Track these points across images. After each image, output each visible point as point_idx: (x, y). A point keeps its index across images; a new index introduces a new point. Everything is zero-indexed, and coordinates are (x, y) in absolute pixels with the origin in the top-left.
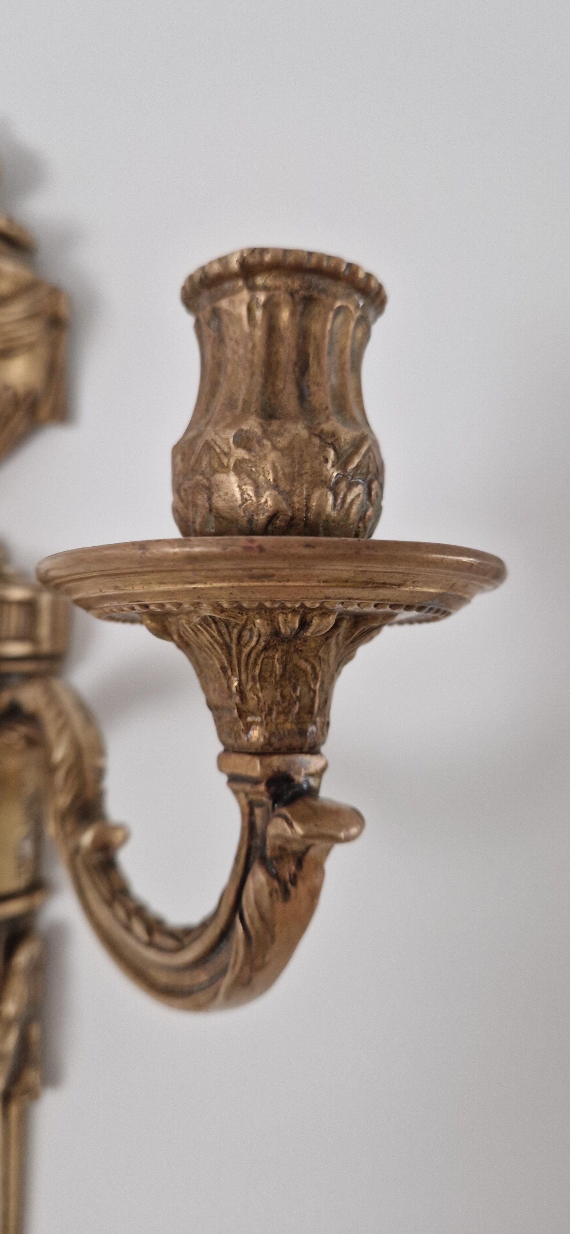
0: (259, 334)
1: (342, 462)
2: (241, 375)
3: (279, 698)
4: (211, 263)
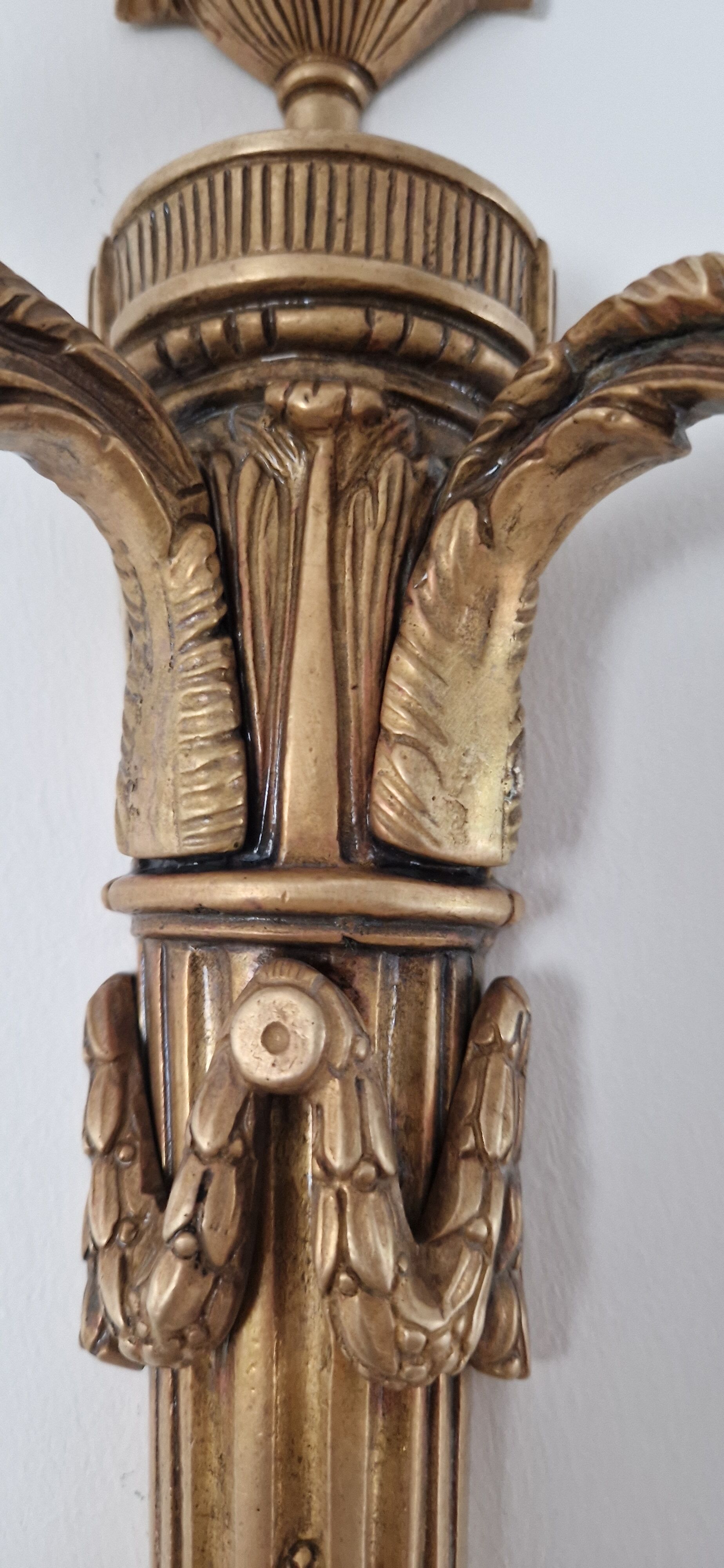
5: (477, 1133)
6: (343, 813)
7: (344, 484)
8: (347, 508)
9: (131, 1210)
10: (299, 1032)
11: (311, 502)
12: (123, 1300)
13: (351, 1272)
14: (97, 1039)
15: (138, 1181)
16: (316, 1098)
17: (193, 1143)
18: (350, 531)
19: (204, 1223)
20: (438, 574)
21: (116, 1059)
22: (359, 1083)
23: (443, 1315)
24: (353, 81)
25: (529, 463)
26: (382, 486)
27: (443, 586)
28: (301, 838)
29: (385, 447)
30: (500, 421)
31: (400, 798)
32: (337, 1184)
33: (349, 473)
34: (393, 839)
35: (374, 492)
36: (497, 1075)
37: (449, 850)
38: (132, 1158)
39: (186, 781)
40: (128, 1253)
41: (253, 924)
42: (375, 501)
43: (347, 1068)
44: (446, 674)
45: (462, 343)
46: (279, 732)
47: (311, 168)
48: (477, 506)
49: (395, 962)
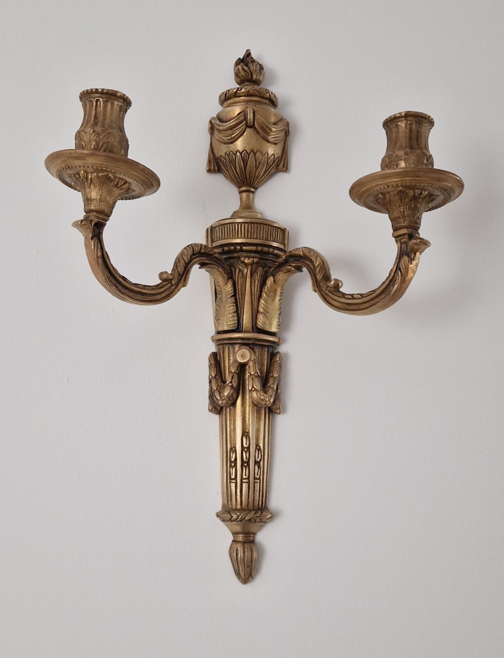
0: (408, 131)
1: (428, 160)
2: (403, 139)
3: (412, 213)
4: (397, 114)
5: (273, 373)
6: (252, 324)
7: (253, 272)
8: (253, 276)
9: (219, 385)
10: (247, 355)
11: (248, 275)
12: (220, 395)
13: (254, 388)
14: (212, 361)
15: (220, 381)
16: (249, 365)
17: (231, 371)
18: (254, 280)
19: (233, 382)
20: (267, 287)
21: (215, 364)
22: (255, 363)
23: (267, 395)
24: (252, 190)
25: (280, 272)
26: (259, 273)
27: (268, 289)
28: (246, 328)
29: (259, 267)
30: (277, 265)
31: (261, 322)
32: (252, 376)
33: (253, 271)
34: (260, 328)
35: (257, 274)
36: (276, 365)
37: (269, 330)
38: (219, 378)
39: (229, 318)
40: (219, 390)
41: (239, 341)
42: (258, 276)
43: (253, 360)
44: (268, 302)
45: (272, 250)
46: (243, 311)
47: (248, 225)
48: (273, 277)
49: (260, 347)
